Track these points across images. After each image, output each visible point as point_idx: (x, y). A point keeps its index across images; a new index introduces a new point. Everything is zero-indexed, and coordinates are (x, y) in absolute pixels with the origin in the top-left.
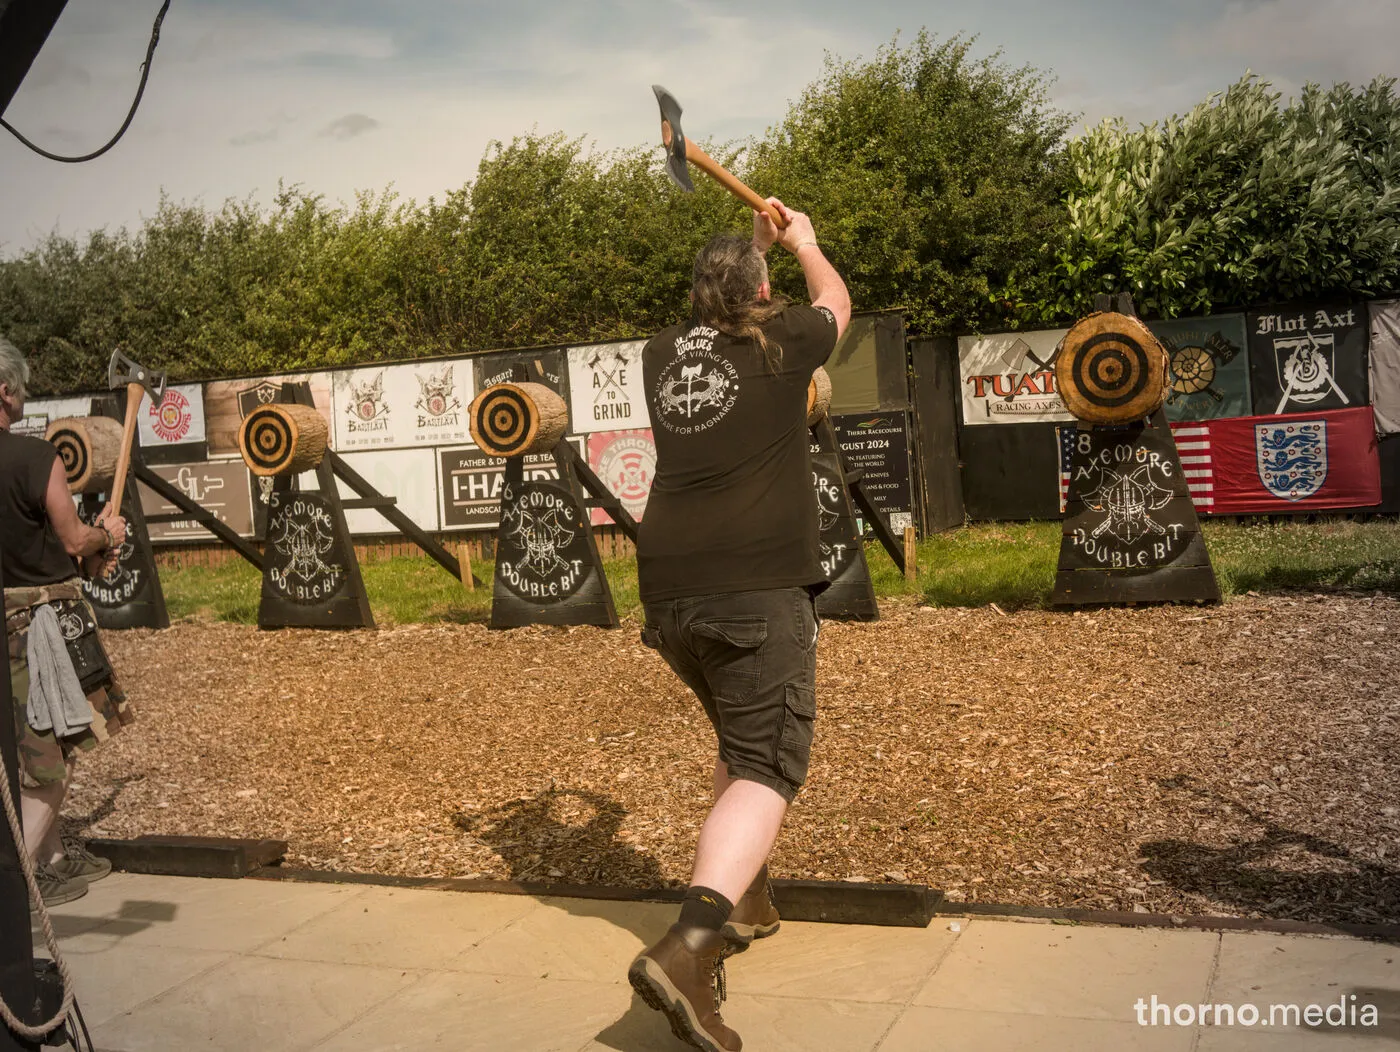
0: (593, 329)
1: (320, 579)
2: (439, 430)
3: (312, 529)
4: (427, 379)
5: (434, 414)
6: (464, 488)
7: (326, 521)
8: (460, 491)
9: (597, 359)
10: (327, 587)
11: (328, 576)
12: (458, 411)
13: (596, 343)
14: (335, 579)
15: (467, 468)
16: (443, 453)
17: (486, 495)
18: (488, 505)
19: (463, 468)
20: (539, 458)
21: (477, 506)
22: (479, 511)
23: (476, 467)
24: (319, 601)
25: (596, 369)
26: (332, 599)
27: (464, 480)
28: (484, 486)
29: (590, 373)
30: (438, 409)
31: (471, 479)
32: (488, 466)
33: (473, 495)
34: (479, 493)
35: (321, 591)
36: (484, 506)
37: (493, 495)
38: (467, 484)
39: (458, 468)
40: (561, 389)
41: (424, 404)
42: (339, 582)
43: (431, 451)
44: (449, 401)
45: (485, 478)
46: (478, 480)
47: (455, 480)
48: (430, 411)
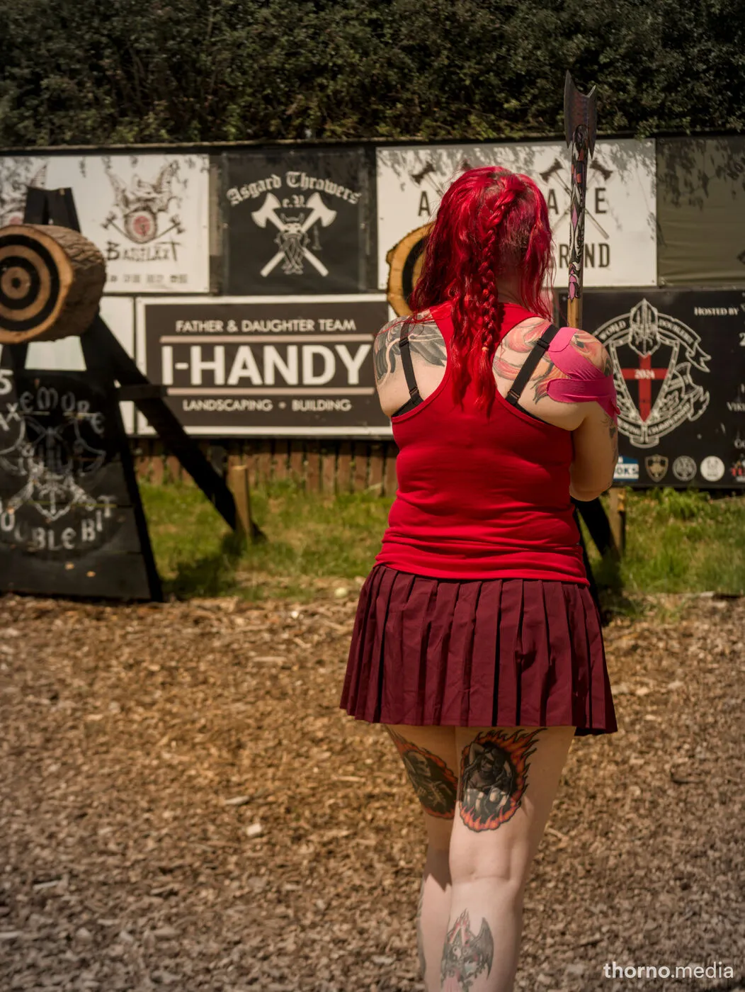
0: (427, 121)
1: (78, 517)
2: (144, 269)
3: (68, 434)
4: (127, 182)
5: (136, 241)
6: (182, 366)
7: (94, 422)
8: (176, 373)
9: (429, 168)
10: (89, 532)
11: (92, 515)
12: (178, 238)
13: (431, 142)
14: (104, 521)
15: (188, 333)
16: (149, 308)
17: (219, 379)
18: (224, 398)
19: (182, 333)
20: (317, 326)
21: (204, 398)
22: (207, 406)
23: (204, 333)
24: (74, 555)
25: (425, 185)
26: (95, 554)
27: (182, 353)
28: (218, 365)
29: (414, 191)
30: (144, 233)
31: (196, 352)
32: (225, 332)
33: (196, 378)
34: (208, 376)
35: (77, 538)
36: (215, 398)
37: (233, 380)
38: (187, 359)
39: (173, 332)
40: (362, 213)
41: (119, 222)
42: (111, 528)
43: (127, 302)
44: (164, 221)
45: (219, 352)
46: (208, 354)
47: (167, 353)
48: (129, 235)
